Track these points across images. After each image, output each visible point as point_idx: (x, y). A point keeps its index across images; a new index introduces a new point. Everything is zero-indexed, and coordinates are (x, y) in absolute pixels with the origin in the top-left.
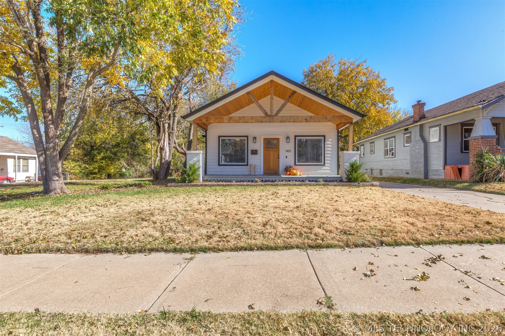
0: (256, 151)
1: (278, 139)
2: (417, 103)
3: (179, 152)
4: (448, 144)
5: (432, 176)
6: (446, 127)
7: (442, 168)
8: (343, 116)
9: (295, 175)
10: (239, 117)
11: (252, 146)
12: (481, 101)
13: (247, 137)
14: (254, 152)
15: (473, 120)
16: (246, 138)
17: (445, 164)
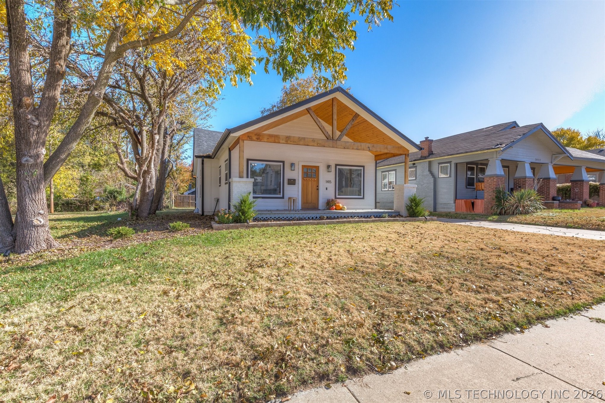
0: (295, 180)
1: (317, 168)
2: (425, 139)
3: (129, 176)
4: (458, 180)
5: (440, 209)
6: (456, 164)
7: (452, 202)
8: (402, 147)
9: (341, 209)
10: (299, 138)
11: (289, 174)
12: (498, 145)
13: (283, 162)
14: (292, 182)
15: (487, 159)
16: (282, 164)
17: (456, 198)
